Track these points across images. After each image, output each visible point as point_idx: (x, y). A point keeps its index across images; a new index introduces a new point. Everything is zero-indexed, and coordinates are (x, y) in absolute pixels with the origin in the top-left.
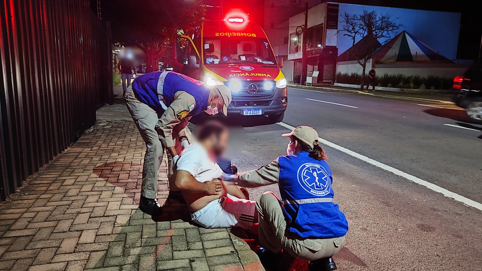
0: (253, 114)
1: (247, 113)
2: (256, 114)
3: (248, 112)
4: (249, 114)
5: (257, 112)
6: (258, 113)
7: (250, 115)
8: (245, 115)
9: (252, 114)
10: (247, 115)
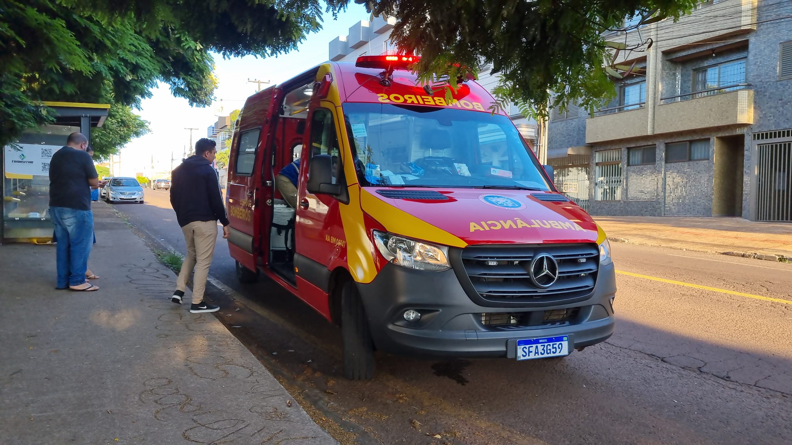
0: (546, 355)
1: (527, 351)
2: (552, 355)
3: (531, 349)
4: (532, 356)
5: (556, 346)
6: (558, 350)
7: (537, 356)
8: (522, 358)
9: (540, 356)
10: (527, 357)
